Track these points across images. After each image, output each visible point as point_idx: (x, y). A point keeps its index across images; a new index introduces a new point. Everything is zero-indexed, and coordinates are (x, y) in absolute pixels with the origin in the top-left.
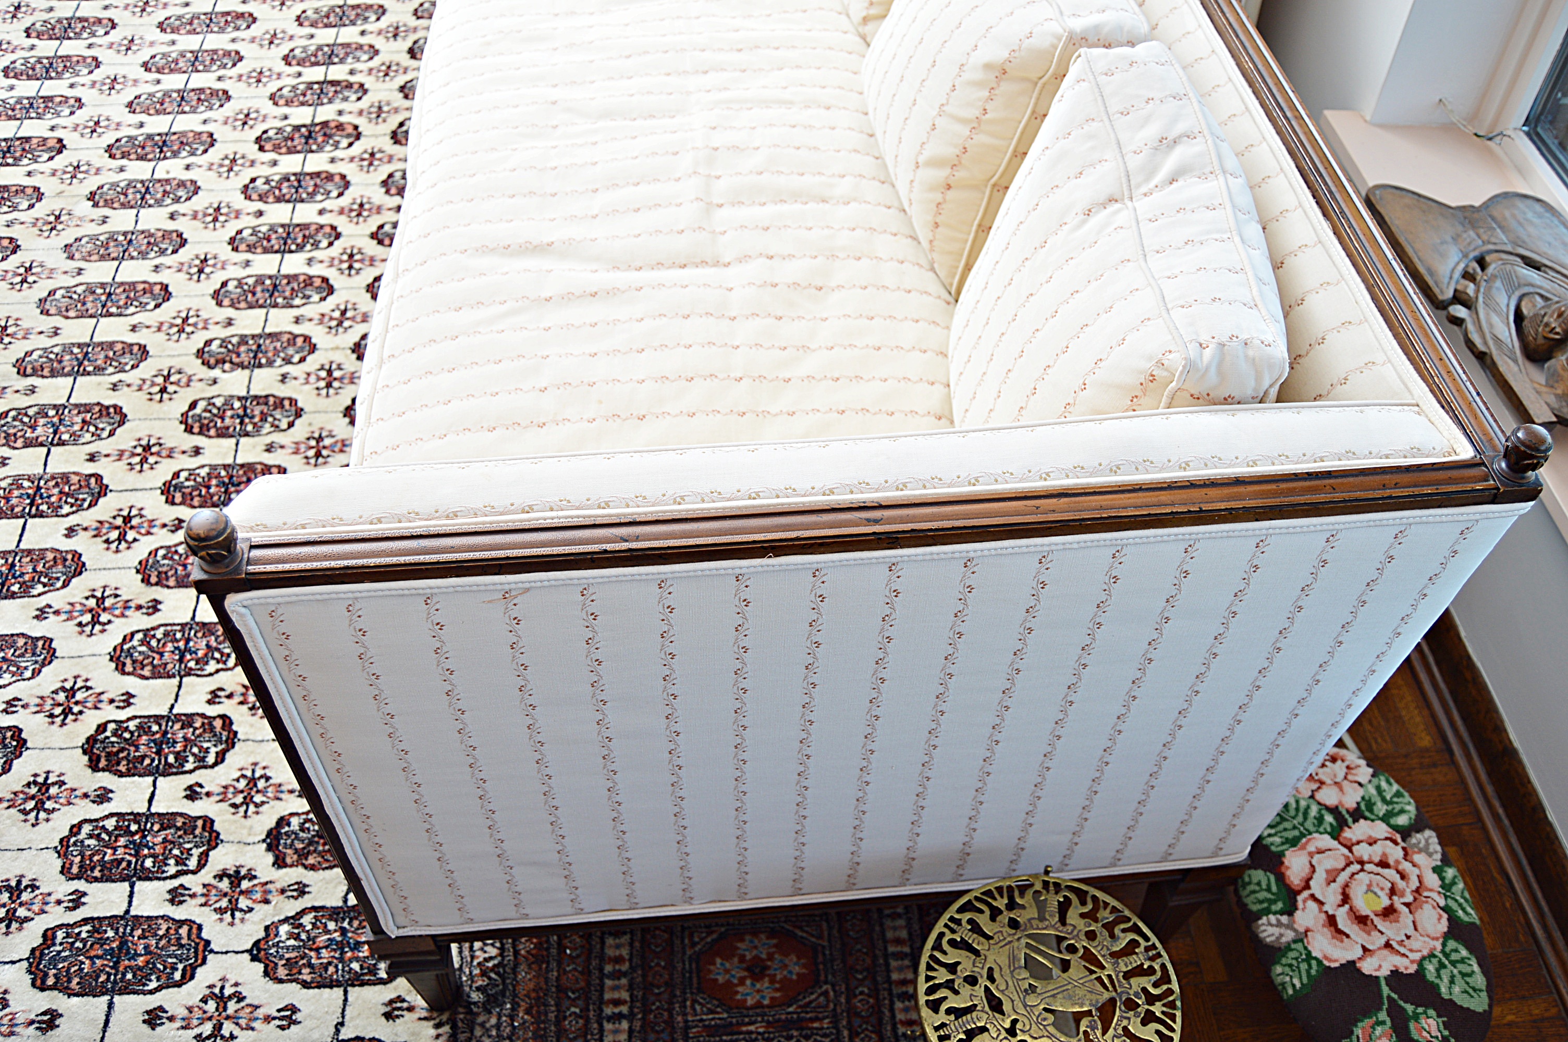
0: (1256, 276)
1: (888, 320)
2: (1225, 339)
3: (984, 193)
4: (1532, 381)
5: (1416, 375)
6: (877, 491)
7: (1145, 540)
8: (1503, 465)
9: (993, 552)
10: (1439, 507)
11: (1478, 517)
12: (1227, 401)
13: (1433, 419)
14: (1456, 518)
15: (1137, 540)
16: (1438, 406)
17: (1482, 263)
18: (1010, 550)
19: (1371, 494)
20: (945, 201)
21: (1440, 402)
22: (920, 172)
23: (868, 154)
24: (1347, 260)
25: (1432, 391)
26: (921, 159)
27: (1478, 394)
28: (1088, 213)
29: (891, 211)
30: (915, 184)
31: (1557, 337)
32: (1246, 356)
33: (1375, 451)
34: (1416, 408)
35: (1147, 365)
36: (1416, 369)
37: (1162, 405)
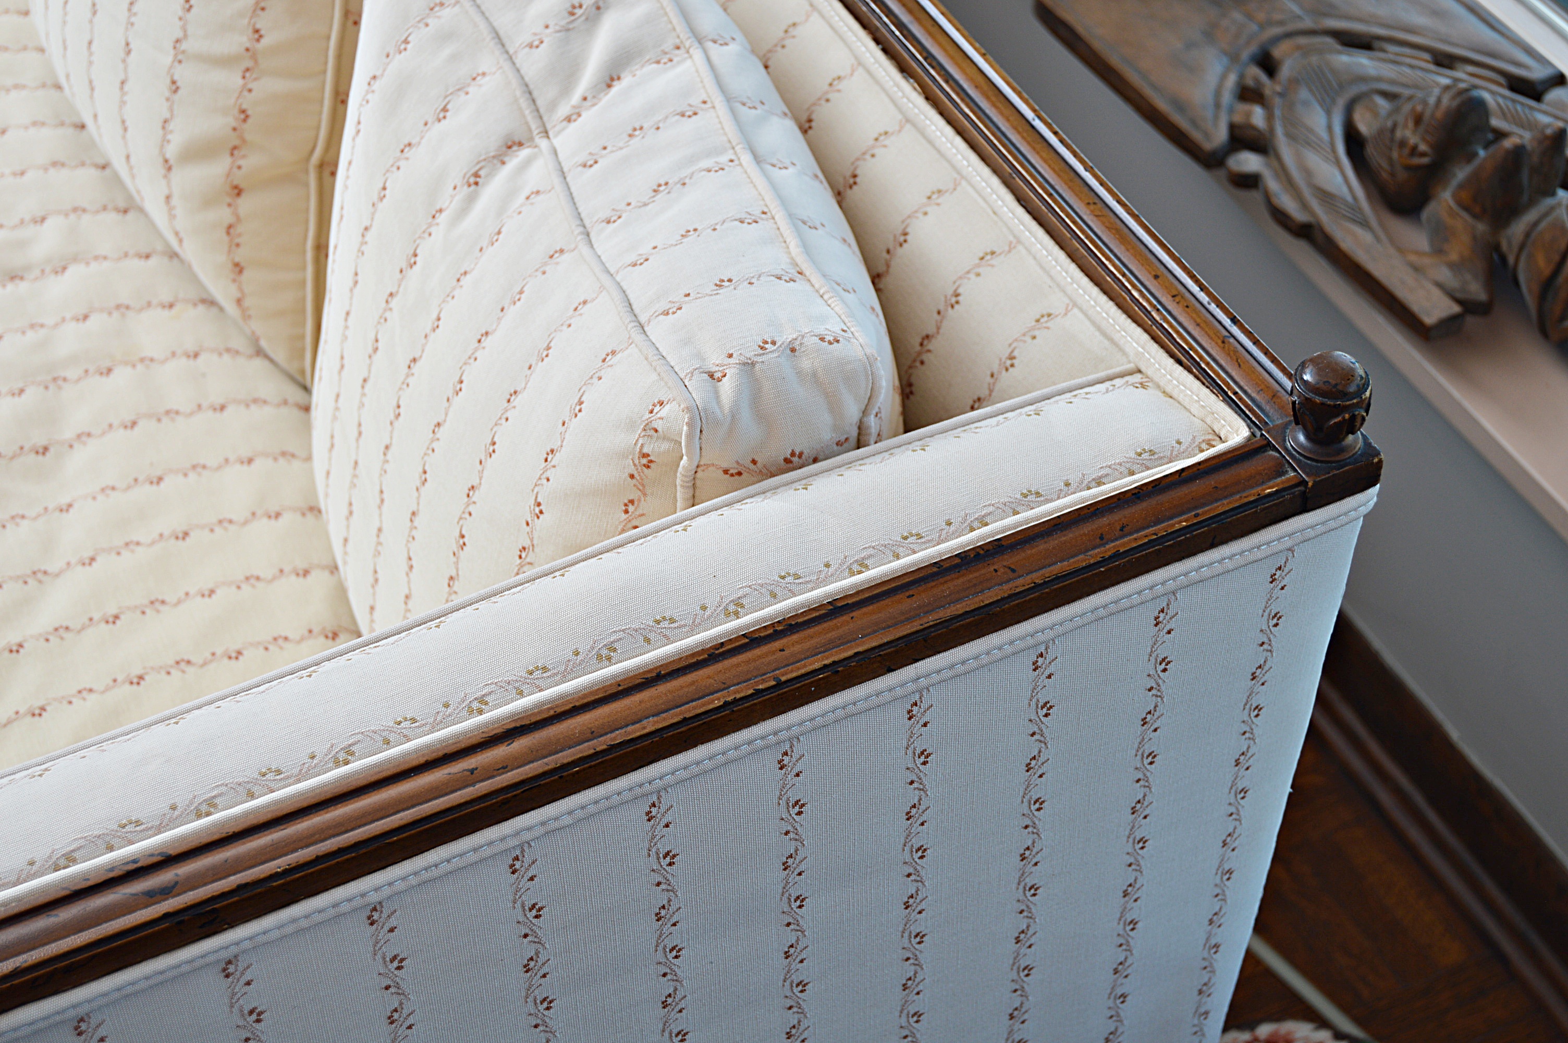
0: (791, 216)
1: (192, 476)
2: (751, 352)
3: (307, 185)
4: (1401, 251)
5: (1122, 318)
6: (159, 830)
7: (695, 769)
8: (1301, 438)
9: (413, 881)
10: (1213, 545)
11: (1287, 542)
12: (792, 462)
13: (1169, 389)
14: (1251, 557)
15: (681, 774)
16: (1171, 361)
17: (1268, 64)
18: (445, 867)
19: (1080, 561)
20: (238, 219)
21: (1172, 355)
22: (177, 176)
23: (83, 164)
24: (958, 140)
25: (1155, 338)
26: (171, 151)
27: (1234, 320)
28: (475, 180)
29: (153, 261)
30: (175, 201)
31: (1425, 160)
32: (799, 373)
33: (1074, 479)
34: (1137, 378)
35: (629, 439)
36: (1119, 306)
37: (679, 504)
